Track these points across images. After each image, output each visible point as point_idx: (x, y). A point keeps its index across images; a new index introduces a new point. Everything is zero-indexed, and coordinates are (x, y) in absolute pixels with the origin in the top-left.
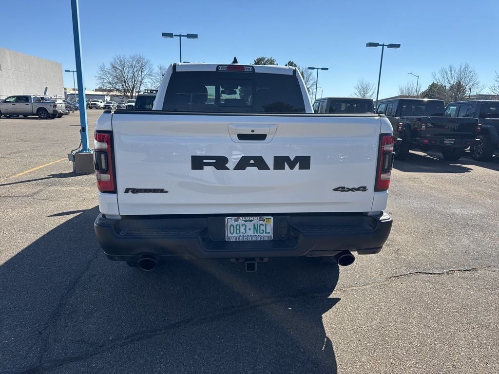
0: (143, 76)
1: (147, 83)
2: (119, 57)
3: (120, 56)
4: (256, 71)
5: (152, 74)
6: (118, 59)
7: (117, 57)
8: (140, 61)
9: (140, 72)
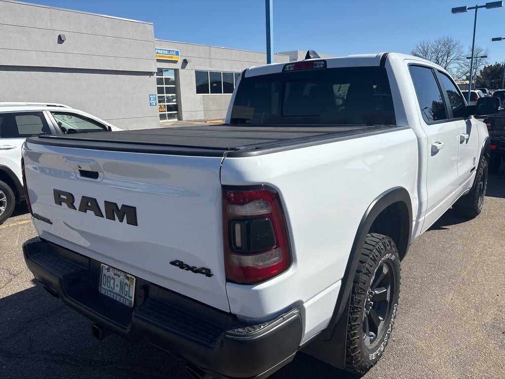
0: (448, 61)
1: (452, 69)
2: (422, 43)
3: (424, 42)
4: (328, 67)
5: (461, 57)
6: (421, 46)
7: (420, 43)
8: (447, 44)
9: (446, 57)
